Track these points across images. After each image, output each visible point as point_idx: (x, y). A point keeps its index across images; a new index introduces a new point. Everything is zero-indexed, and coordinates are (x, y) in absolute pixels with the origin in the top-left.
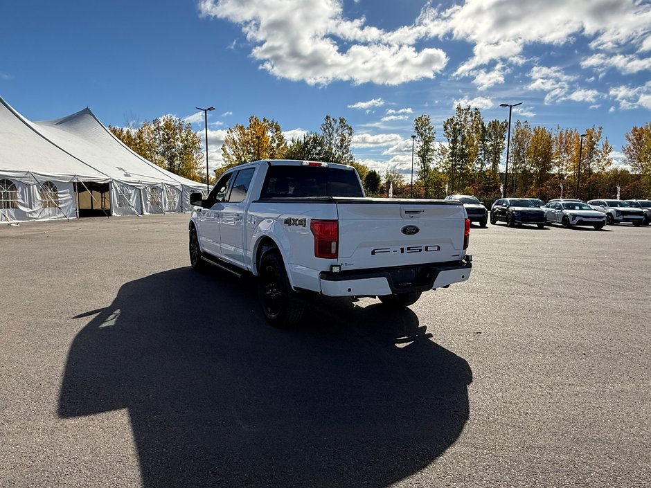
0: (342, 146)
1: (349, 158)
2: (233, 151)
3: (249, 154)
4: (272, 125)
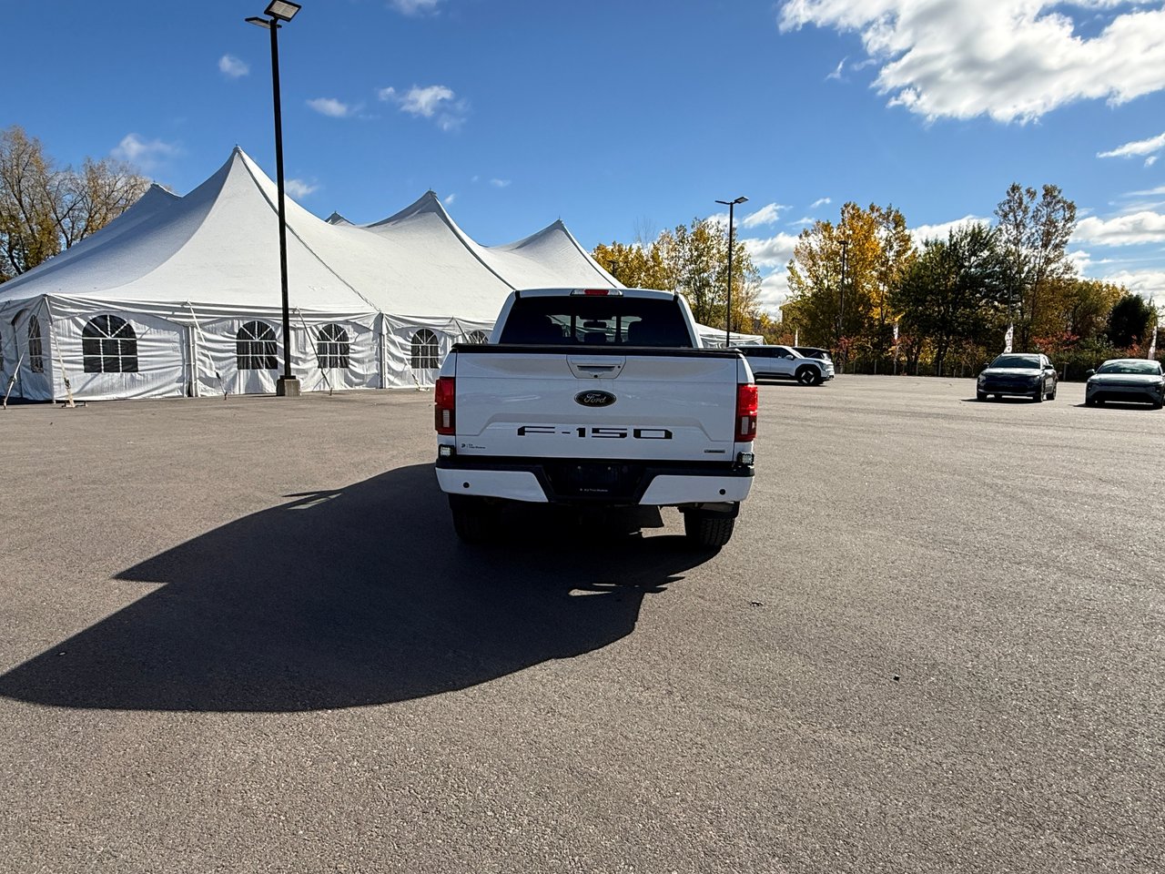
1: (1061, 271)
2: (809, 270)
3: (838, 274)
4: (889, 216)
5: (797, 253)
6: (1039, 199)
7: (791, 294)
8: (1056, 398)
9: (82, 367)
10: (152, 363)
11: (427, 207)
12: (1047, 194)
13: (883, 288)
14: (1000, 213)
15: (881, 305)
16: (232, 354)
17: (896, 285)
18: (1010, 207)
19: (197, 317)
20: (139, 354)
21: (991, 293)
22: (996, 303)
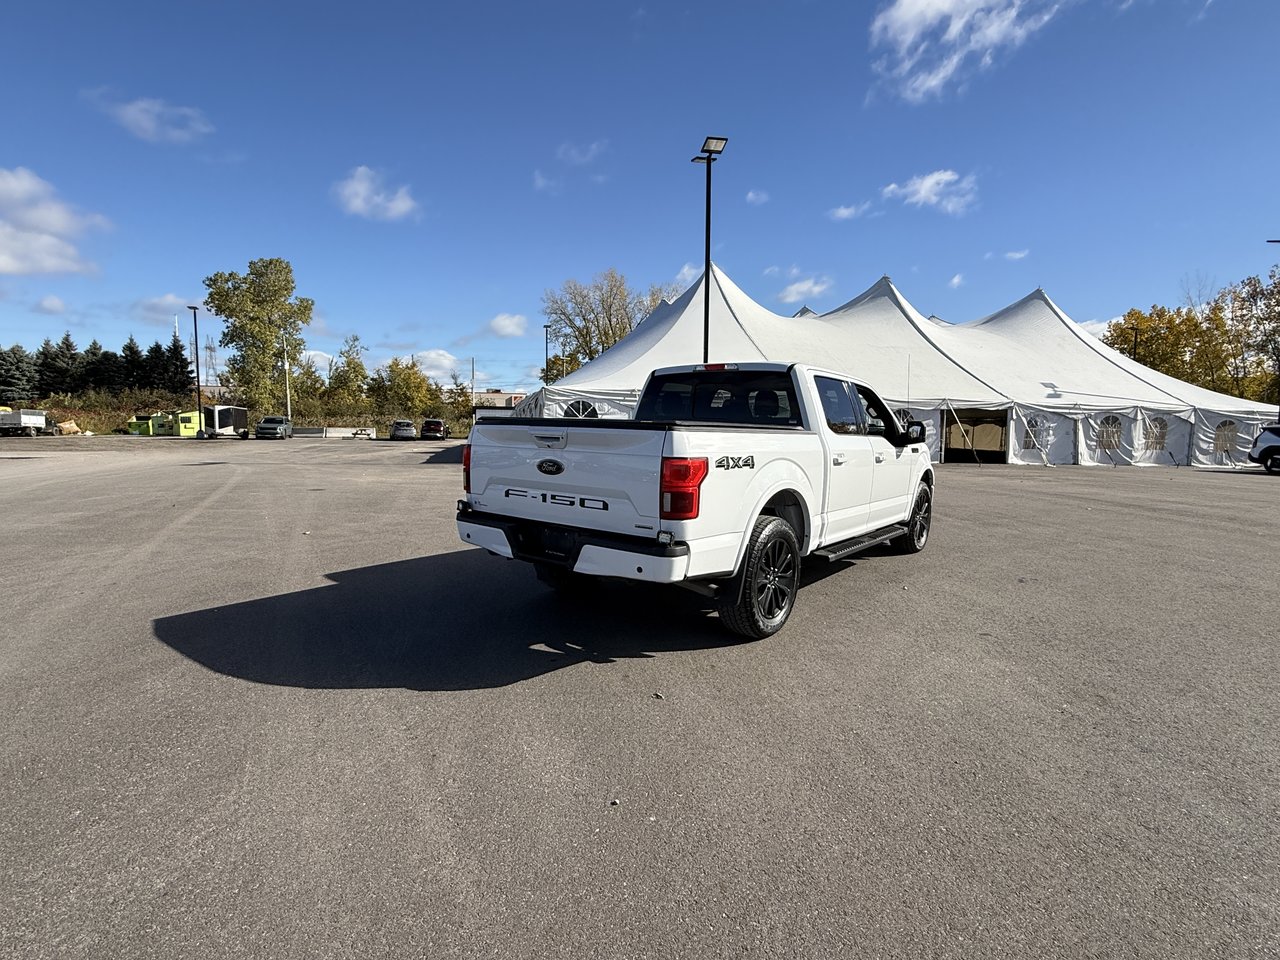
11: (881, 291)
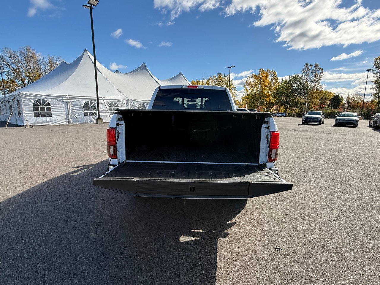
0: (315, 80)
1: (319, 88)
2: (250, 87)
3: (258, 88)
4: (272, 72)
5: (247, 82)
6: (313, 67)
7: (244, 94)
8: (324, 124)
9: (33, 115)
10: (56, 114)
11: (143, 67)
12: (315, 66)
13: (270, 93)
14: (303, 71)
15: (269, 97)
16: (82, 111)
17: (274, 92)
18: (305, 70)
19: (70, 100)
20: (52, 111)
21: (299, 94)
22: (301, 97)
